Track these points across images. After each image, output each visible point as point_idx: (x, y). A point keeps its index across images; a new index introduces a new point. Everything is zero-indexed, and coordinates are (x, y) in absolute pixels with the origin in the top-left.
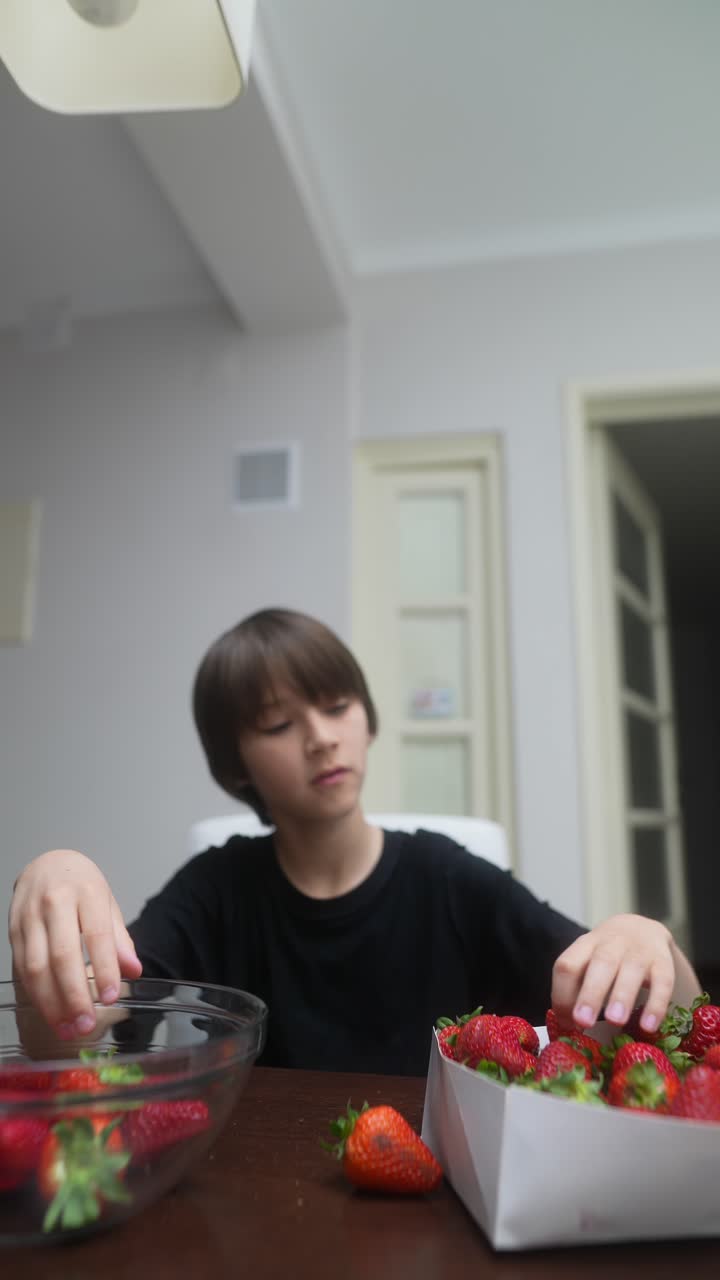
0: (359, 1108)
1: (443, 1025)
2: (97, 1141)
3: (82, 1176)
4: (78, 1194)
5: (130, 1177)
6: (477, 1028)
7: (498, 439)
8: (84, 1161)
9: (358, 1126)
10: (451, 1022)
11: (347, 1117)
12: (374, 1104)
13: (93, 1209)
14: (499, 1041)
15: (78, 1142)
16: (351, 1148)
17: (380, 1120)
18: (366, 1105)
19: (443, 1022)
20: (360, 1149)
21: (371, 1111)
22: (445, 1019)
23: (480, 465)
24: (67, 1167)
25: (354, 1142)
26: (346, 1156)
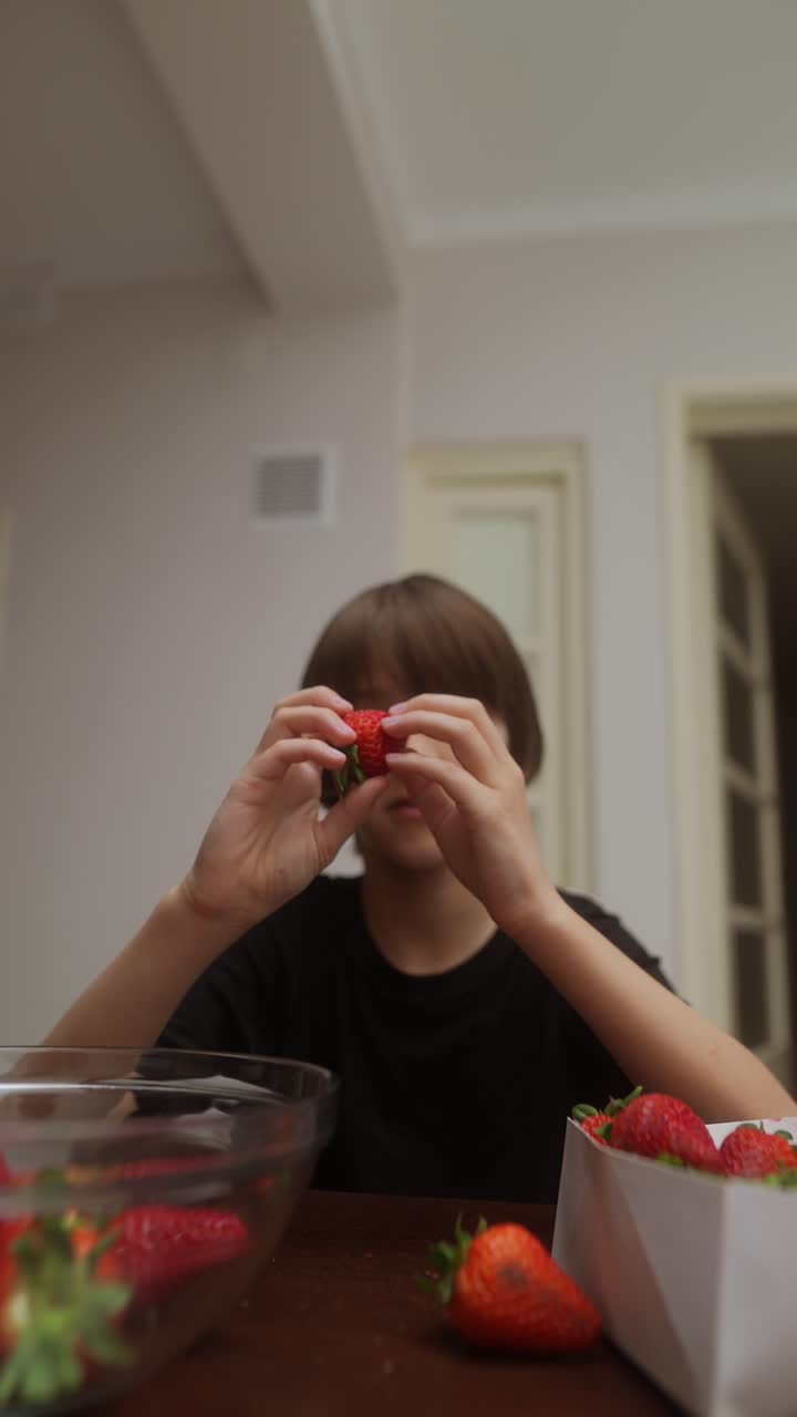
0: (472, 1229)
1: (582, 1115)
2: (80, 1268)
3: (56, 1322)
4: (48, 1349)
5: (129, 1324)
6: (646, 1111)
7: (580, 448)
8: (59, 1299)
9: (474, 1253)
10: (595, 1111)
11: (453, 1242)
12: (497, 1220)
13: (71, 1373)
14: (682, 1128)
15: (51, 1267)
16: (465, 1284)
17: (505, 1244)
18: (483, 1223)
19: (584, 1111)
20: (479, 1286)
21: (494, 1230)
22: (582, 1106)
23: (556, 481)
24: (33, 1306)
25: (470, 1275)
26: (456, 1297)
